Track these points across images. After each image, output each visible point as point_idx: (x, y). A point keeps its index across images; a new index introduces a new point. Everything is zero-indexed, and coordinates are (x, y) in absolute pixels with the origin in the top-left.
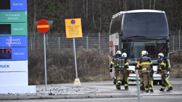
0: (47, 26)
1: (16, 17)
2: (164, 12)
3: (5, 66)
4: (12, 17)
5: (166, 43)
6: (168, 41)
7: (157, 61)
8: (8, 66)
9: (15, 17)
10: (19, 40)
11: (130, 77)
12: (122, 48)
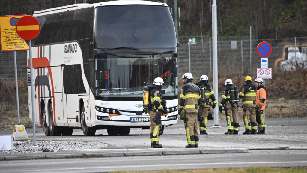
11: (111, 122)
12: (96, 69)
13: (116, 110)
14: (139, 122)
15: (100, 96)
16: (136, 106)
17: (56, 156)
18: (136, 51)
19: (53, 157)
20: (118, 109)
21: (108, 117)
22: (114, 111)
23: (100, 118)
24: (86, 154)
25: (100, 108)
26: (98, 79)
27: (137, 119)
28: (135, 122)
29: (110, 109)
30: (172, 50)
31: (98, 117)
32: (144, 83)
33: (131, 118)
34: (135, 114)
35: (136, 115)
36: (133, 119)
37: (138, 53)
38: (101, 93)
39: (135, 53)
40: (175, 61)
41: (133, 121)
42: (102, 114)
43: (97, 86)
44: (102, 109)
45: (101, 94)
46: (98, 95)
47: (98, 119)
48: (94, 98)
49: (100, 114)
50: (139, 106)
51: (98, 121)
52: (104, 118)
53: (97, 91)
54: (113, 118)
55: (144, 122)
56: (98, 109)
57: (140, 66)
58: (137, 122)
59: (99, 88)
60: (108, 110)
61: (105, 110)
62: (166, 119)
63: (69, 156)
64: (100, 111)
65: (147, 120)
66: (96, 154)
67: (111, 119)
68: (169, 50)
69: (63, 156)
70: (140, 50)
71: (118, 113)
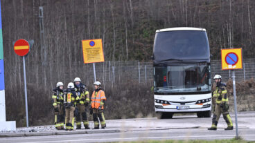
2: (204, 30)
5: (208, 67)
6: (209, 64)
7: (196, 88)
20: (169, 101)
21: (162, 106)
22: (166, 102)
29: (163, 101)
30: (207, 60)
33: (177, 107)
35: (181, 104)
44: (158, 101)
54: (165, 107)
55: (186, 109)
58: (181, 109)
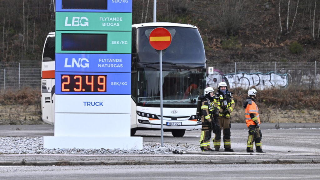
0: (168, 39)
1: (116, 22)
2: (196, 27)
3: (95, 104)
4: (111, 22)
8: (101, 104)
9: (114, 22)
10: (120, 60)
11: (150, 125)
12: (139, 80)
13: (155, 115)
14: (174, 126)
15: (141, 103)
16: (172, 112)
17: (254, 161)
18: (173, 65)
19: (251, 162)
20: (157, 115)
21: (148, 121)
22: (153, 116)
23: (141, 121)
24: (279, 159)
25: (141, 113)
26: (139, 89)
27: (173, 123)
28: (170, 126)
29: (150, 114)
30: (203, 65)
31: (139, 120)
32: (178, 93)
33: (167, 123)
34: (170, 119)
35: (172, 119)
36: (169, 123)
37: (175, 67)
38: (142, 100)
39: (172, 67)
40: (204, 75)
41: (169, 125)
42: (143, 118)
43: (138, 94)
44: (143, 114)
45: (142, 102)
46: (139, 102)
47: (139, 122)
48: (136, 104)
49: (141, 118)
50: (174, 112)
51: (139, 124)
52: (145, 122)
53: (138, 98)
54: (152, 122)
55: (178, 126)
56: (139, 113)
57: (169, 79)
58: (172, 126)
59: (140, 96)
60: (148, 115)
61: (146, 115)
62: (196, 124)
63: (266, 161)
64: (141, 115)
65: (181, 125)
66: (288, 160)
67: (150, 123)
68: (200, 66)
69: (260, 161)
70: (176, 65)
71: (156, 117)
